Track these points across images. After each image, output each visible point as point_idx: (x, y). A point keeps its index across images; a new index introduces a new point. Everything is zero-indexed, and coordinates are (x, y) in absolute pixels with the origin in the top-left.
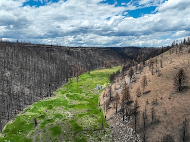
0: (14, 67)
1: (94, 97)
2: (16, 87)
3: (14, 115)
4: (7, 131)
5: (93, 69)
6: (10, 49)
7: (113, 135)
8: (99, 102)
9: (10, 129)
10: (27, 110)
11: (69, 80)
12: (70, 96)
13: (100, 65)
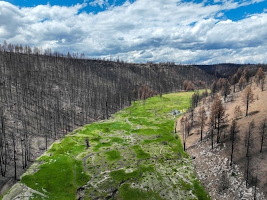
0: (63, 83)
1: (168, 123)
2: (65, 104)
3: (62, 135)
4: (53, 150)
5: (167, 92)
6: (60, 62)
7: (195, 167)
8: (174, 128)
9: (57, 149)
10: (77, 131)
11: (132, 102)
12: (134, 120)
13: (177, 87)
